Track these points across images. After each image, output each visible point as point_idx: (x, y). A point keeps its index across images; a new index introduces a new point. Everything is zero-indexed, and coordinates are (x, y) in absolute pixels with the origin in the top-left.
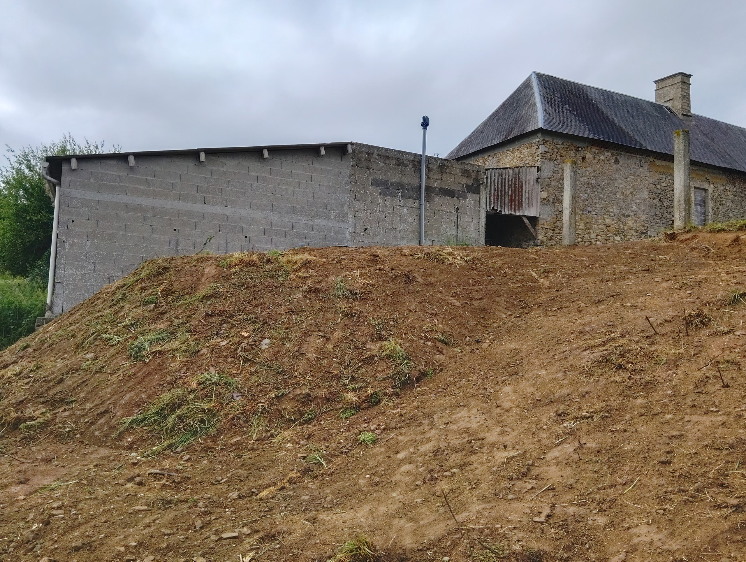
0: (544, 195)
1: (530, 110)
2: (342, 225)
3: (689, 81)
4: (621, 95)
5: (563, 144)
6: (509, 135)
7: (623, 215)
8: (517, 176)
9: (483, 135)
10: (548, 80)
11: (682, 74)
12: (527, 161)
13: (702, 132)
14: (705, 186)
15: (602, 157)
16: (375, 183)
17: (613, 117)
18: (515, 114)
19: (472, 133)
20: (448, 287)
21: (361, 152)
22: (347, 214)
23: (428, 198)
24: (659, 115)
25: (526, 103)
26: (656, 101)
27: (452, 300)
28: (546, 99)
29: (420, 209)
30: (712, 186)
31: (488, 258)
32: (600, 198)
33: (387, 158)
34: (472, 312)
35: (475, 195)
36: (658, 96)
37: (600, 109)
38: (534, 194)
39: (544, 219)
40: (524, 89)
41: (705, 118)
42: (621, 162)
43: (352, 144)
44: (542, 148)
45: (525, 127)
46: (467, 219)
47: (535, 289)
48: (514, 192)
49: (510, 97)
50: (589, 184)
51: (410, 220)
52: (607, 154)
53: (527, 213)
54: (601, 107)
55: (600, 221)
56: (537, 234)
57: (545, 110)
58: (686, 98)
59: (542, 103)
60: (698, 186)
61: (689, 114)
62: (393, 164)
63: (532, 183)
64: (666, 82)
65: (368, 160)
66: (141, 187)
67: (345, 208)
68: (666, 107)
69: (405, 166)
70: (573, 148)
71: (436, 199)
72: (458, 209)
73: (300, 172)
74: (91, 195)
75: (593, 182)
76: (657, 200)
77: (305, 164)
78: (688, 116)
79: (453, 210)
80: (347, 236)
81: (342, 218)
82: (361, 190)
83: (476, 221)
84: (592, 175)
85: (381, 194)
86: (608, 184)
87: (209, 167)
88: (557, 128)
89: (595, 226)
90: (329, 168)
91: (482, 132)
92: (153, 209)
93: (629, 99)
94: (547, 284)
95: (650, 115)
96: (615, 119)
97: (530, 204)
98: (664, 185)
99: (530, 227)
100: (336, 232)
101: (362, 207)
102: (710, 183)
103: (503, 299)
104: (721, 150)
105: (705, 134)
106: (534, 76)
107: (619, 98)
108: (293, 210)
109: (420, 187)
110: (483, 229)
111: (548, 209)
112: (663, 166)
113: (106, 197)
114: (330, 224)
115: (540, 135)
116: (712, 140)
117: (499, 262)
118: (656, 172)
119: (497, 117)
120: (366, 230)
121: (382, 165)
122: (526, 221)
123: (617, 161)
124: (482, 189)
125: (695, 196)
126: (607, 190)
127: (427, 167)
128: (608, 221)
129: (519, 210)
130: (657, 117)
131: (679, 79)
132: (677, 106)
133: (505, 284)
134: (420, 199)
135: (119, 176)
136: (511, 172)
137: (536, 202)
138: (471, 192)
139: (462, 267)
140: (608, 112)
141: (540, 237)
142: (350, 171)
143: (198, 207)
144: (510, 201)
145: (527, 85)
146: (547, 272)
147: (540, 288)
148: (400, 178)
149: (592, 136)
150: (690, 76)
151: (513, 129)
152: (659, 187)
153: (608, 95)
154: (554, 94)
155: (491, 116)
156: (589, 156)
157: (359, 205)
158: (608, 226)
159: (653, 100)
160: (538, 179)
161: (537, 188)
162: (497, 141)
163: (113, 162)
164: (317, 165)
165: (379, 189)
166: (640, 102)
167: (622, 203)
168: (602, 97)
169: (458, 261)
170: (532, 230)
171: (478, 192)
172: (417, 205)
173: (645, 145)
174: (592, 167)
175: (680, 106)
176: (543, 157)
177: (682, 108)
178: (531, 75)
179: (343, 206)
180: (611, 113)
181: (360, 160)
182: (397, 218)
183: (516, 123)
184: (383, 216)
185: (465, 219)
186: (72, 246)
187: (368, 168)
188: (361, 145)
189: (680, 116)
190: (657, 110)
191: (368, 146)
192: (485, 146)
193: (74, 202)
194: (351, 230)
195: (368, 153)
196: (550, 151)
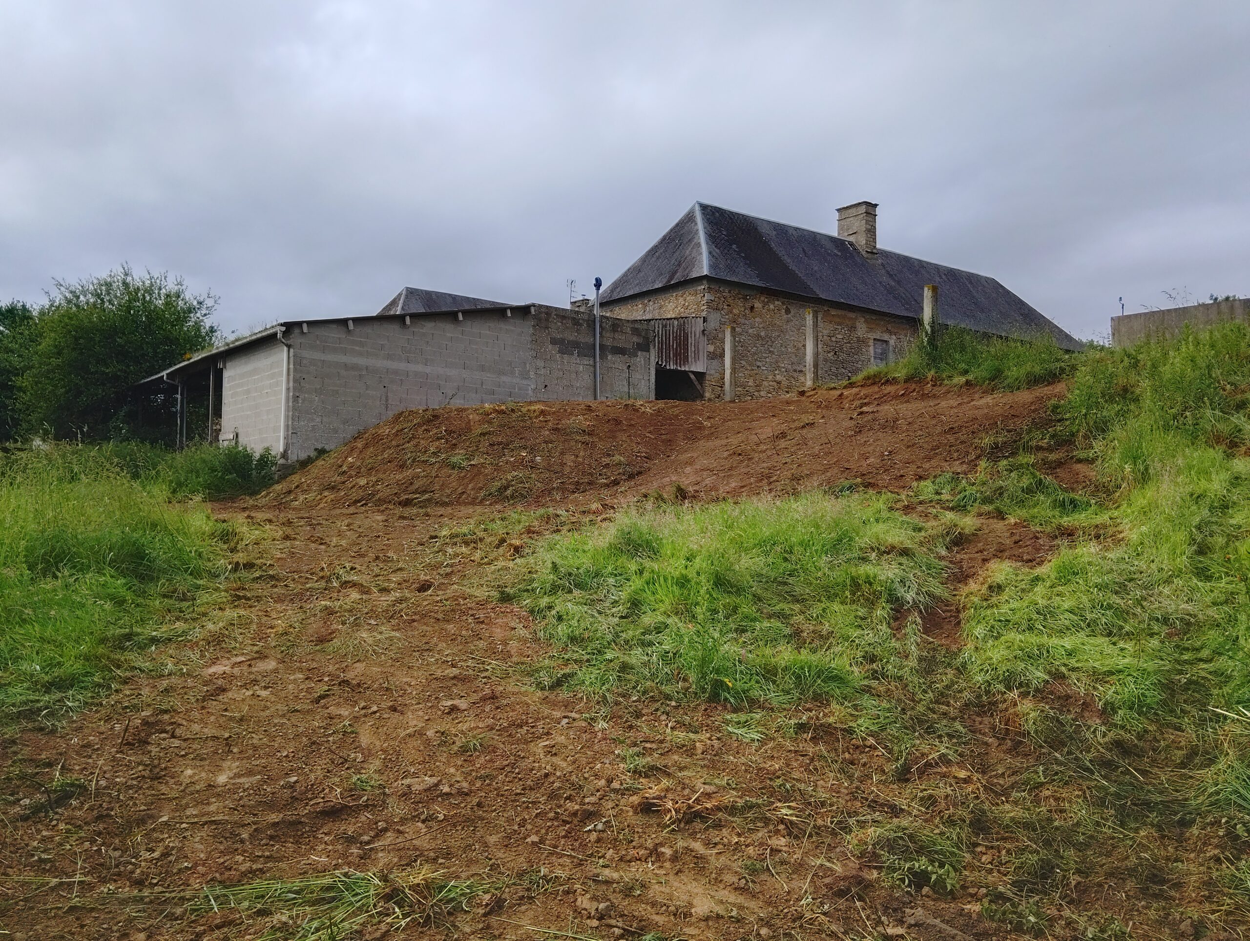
0: (711, 348)
1: (694, 251)
2: (525, 382)
3: (875, 211)
4: (796, 229)
5: (730, 292)
6: (671, 278)
7: (795, 371)
8: (682, 327)
9: (642, 274)
10: (713, 213)
11: (866, 203)
12: (691, 312)
13: (888, 272)
14: (886, 337)
15: (772, 307)
16: (554, 342)
17: (786, 257)
18: (677, 253)
19: (628, 270)
20: (645, 427)
21: (540, 313)
22: (529, 371)
23: (603, 356)
24: (840, 254)
25: (690, 241)
26: (839, 234)
27: (648, 435)
28: (712, 238)
29: (595, 366)
30: (894, 337)
31: (668, 408)
32: (770, 352)
33: (564, 317)
34: (662, 442)
35: (644, 353)
36: (841, 229)
37: (771, 249)
38: (701, 347)
39: (711, 375)
40: (687, 222)
41: (895, 254)
42: (792, 312)
43: (534, 305)
44: (708, 297)
45: (689, 272)
46: (638, 376)
47: (701, 428)
48: (678, 345)
49: (671, 230)
50: (758, 336)
51: (586, 377)
52: (776, 303)
53: (693, 369)
54: (773, 245)
55: (771, 377)
56: (704, 391)
57: (710, 253)
58: (871, 232)
59: (707, 243)
60: (878, 338)
61: (875, 251)
62: (569, 324)
63: (697, 336)
64: (850, 211)
65: (547, 320)
66: (357, 348)
67: (528, 365)
68: (849, 242)
69: (581, 325)
70: (740, 296)
71: (609, 357)
72: (629, 366)
73: (488, 332)
74: (318, 356)
75: (763, 334)
76: (832, 353)
77: (492, 325)
78: (874, 252)
79: (625, 368)
80: (530, 392)
81: (525, 376)
82: (541, 348)
83: (646, 378)
84: (761, 326)
85: (559, 352)
86: (779, 336)
87: (412, 329)
88: (723, 275)
89: (765, 383)
90: (513, 328)
91: (640, 271)
92: (367, 368)
93: (805, 233)
94: (709, 425)
95: (829, 254)
96: (787, 260)
97: (697, 358)
98: (840, 336)
99: (696, 383)
100: (520, 389)
101: (542, 364)
102: (891, 333)
103: (681, 434)
104: (908, 294)
105: (891, 276)
106: (697, 208)
107: (794, 232)
108: (482, 368)
109: (594, 345)
110: (653, 386)
111: (715, 363)
112: (838, 316)
113: (330, 357)
114: (514, 381)
115: (705, 282)
116: (899, 282)
117: (676, 411)
118: (831, 322)
119: (657, 254)
120: (546, 386)
121: (559, 324)
122: (692, 376)
123: (788, 311)
124: (651, 347)
125: (875, 348)
126: (778, 343)
127: (601, 326)
128: (778, 378)
129: (684, 365)
130: (837, 255)
131: (863, 209)
132: (861, 241)
133: (682, 425)
134: (595, 358)
135: (339, 338)
136: (676, 322)
137: (703, 356)
138: (642, 350)
139: (651, 414)
140: (781, 252)
141: (707, 395)
142: (531, 330)
143: (402, 366)
144: (675, 355)
145: (689, 218)
146: (709, 418)
147: (704, 427)
148: (576, 337)
149: (760, 284)
150: (876, 205)
151: (676, 272)
152: (834, 339)
153: (781, 229)
154: (721, 231)
155: (650, 251)
156: (758, 305)
157: (540, 363)
158: (779, 383)
159: (835, 234)
160: (704, 331)
161: (703, 341)
162: (658, 285)
163: (335, 326)
164: (503, 325)
165: (557, 347)
166: (818, 236)
167: (794, 357)
168: (774, 233)
169: (648, 410)
170: (699, 387)
171: (648, 351)
172: (591, 362)
173: (818, 292)
174: (761, 317)
175: (864, 242)
176: (709, 307)
177: (866, 244)
178: (694, 206)
179: (525, 364)
180: (783, 253)
181: (540, 320)
182: (574, 376)
183: (679, 265)
184: (561, 373)
185: (636, 376)
186: (304, 400)
187: (547, 328)
188: (541, 306)
189: (864, 253)
190: (837, 247)
191: (547, 307)
192: (645, 290)
193: (304, 362)
194: (533, 387)
195: (547, 314)
196: (716, 299)
